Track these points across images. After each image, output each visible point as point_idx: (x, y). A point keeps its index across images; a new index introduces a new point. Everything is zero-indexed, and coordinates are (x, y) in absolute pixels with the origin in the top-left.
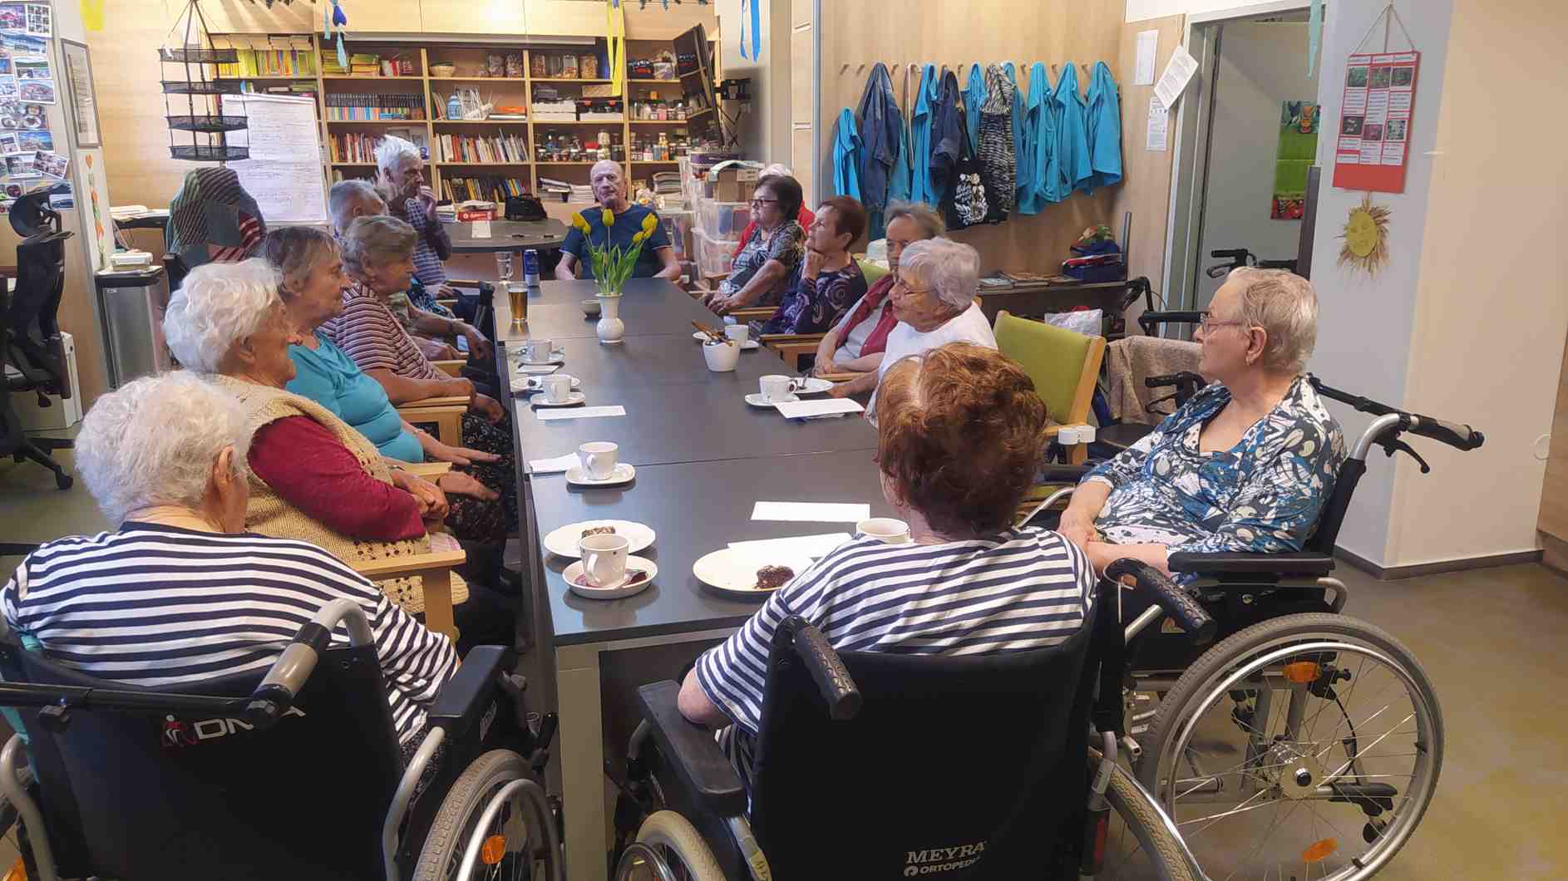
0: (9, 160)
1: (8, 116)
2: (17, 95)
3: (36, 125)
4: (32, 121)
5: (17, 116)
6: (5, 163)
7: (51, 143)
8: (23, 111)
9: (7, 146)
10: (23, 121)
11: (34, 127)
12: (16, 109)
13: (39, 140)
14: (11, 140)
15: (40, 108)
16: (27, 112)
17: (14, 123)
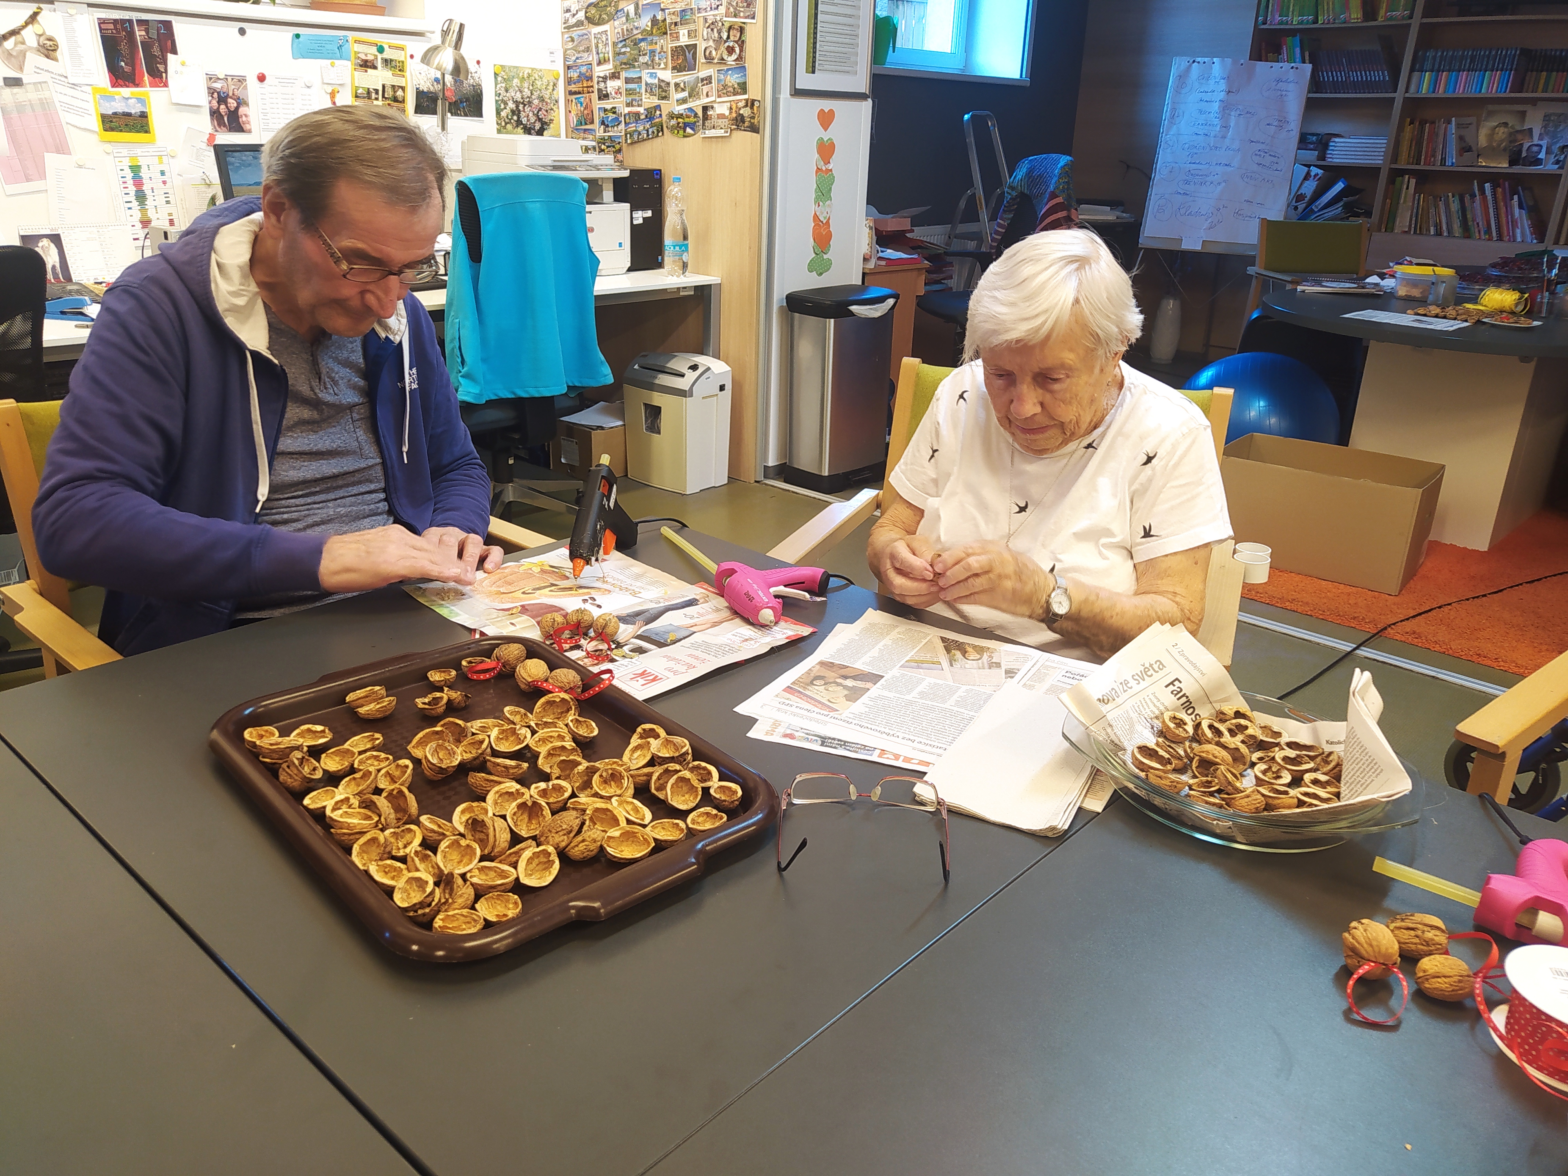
0: (705, 109)
1: (711, 43)
2: (722, 10)
3: (734, 57)
4: (731, 50)
5: (719, 41)
6: (700, 114)
7: (745, 83)
8: (725, 36)
9: (705, 89)
10: (723, 49)
11: (731, 59)
12: (719, 32)
13: (733, 79)
14: (708, 80)
15: (742, 30)
16: (728, 37)
17: (714, 53)
